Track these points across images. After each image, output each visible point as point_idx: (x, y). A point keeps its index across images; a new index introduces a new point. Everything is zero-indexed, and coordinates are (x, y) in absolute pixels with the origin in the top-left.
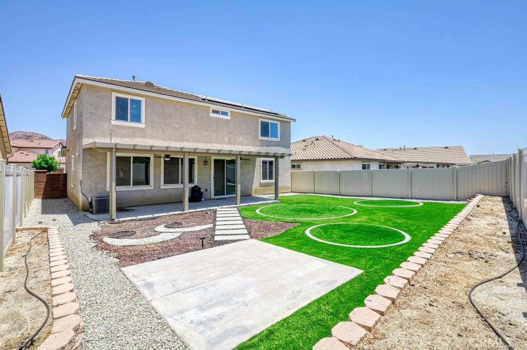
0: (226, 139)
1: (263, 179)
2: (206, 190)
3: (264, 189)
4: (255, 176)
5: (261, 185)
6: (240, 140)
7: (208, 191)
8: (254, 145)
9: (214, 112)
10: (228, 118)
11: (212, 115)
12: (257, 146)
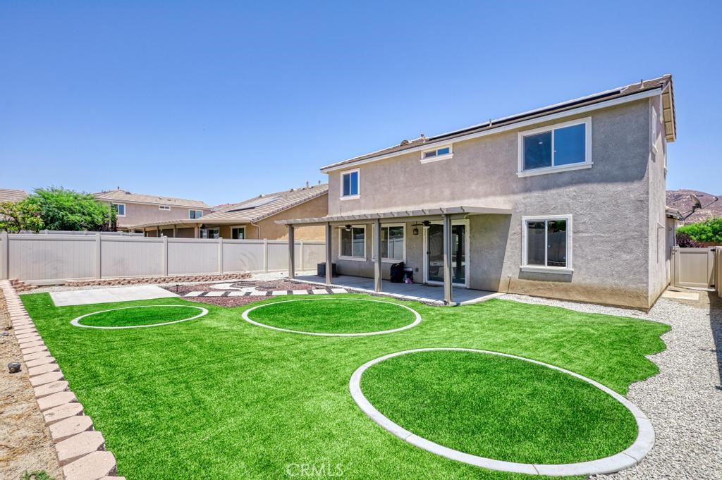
0: (447, 193)
1: (530, 262)
2: (417, 270)
3: (532, 285)
4: (507, 254)
5: (523, 275)
6: (473, 188)
7: (419, 270)
8: (505, 192)
9: (428, 155)
10: (449, 156)
11: (424, 161)
12: (514, 193)
